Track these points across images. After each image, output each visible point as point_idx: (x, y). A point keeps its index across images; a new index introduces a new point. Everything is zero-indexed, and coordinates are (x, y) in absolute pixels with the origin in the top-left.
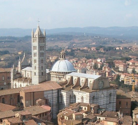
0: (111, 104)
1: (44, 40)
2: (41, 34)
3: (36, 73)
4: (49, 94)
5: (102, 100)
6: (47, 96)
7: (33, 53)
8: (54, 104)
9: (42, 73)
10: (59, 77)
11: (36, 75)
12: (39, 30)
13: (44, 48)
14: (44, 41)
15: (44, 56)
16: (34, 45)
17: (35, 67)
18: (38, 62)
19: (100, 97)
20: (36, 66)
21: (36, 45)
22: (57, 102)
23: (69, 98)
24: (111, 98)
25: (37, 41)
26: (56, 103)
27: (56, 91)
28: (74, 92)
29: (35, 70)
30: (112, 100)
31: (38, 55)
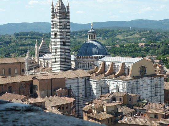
0: (157, 97)
1: (67, 15)
2: (63, 7)
3: (57, 58)
4: (73, 83)
5: (144, 91)
6: (71, 86)
7: (53, 32)
8: (80, 97)
9: (65, 59)
10: (87, 63)
11: (57, 61)
12: (60, 2)
13: (67, 26)
14: (67, 17)
15: (67, 36)
16: (54, 22)
17: (56, 51)
18: (59, 44)
19: (142, 86)
20: (57, 49)
21: (57, 22)
22: (84, 94)
23: (100, 89)
24: (157, 89)
25: (58, 16)
26: (83, 96)
27: (83, 80)
28: (106, 81)
29: (56, 55)
30: (159, 91)
31: (59, 35)
